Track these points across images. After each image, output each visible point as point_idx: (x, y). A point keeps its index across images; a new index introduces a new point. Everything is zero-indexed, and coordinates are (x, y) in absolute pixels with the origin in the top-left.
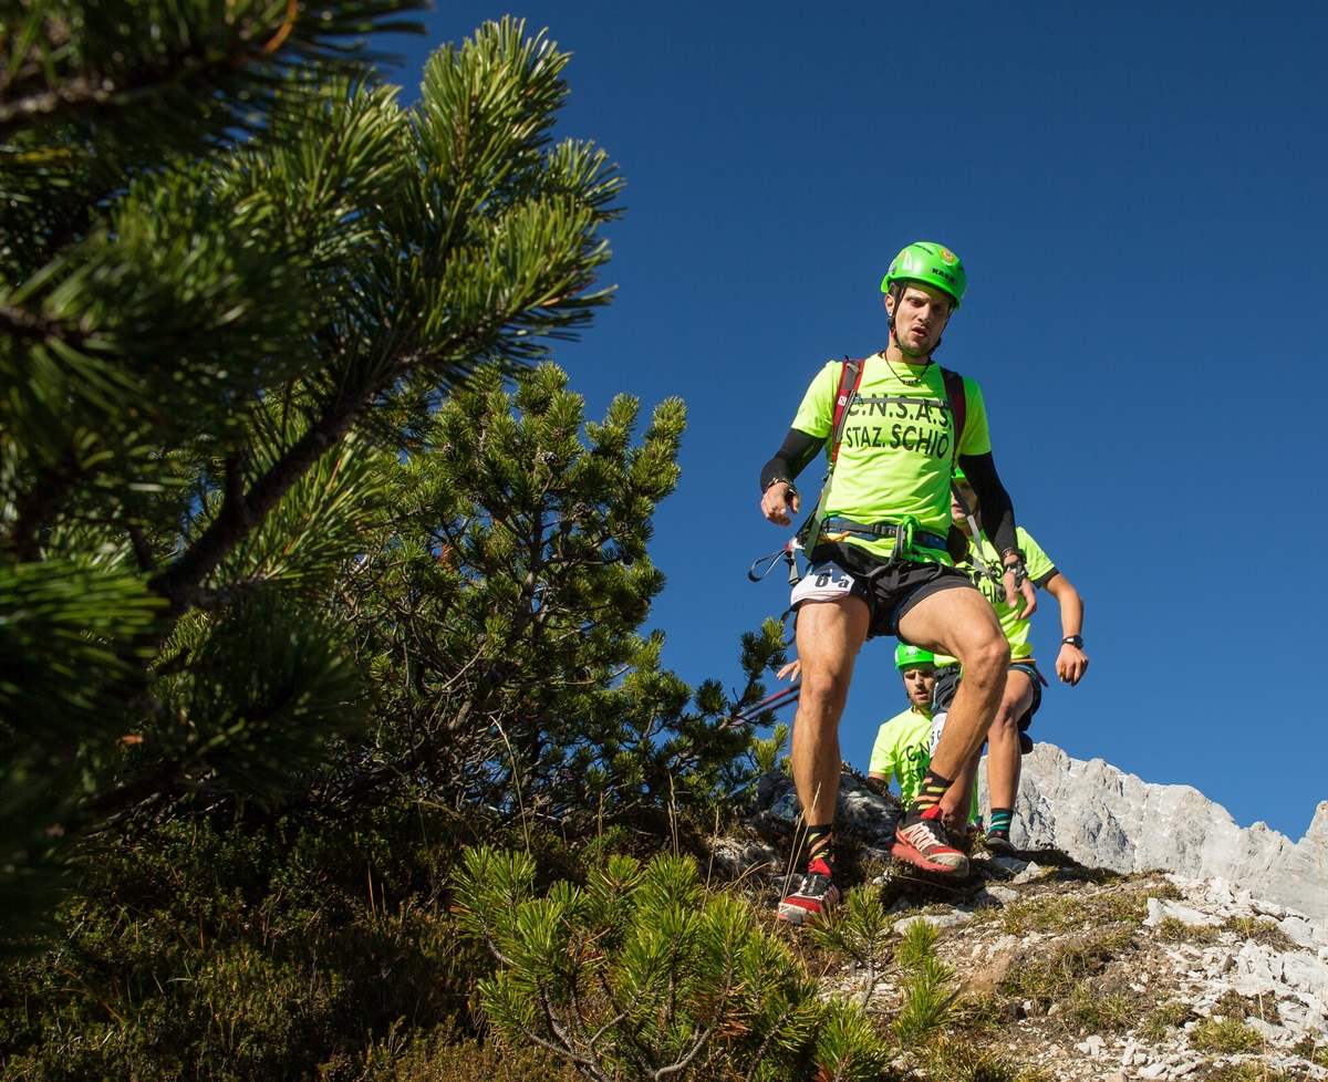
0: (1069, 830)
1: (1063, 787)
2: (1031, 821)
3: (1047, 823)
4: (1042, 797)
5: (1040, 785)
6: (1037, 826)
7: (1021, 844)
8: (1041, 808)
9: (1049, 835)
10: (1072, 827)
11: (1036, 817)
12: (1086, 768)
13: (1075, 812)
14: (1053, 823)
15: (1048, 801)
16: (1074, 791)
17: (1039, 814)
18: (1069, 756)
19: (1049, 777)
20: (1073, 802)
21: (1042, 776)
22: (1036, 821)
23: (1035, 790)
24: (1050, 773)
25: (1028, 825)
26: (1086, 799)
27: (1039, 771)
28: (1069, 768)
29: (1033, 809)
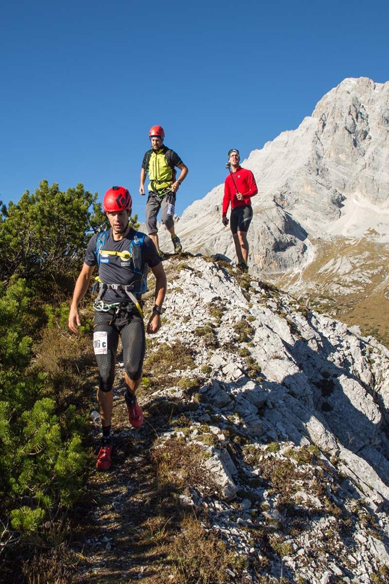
0: (375, 120)
1: (372, 98)
2: (357, 117)
3: (365, 117)
4: (362, 105)
5: (361, 99)
6: (360, 119)
7: (352, 129)
8: (361, 110)
9: (366, 123)
10: (376, 118)
11: (359, 115)
12: (383, 87)
13: (378, 110)
14: (367, 117)
15: (365, 106)
16: (377, 99)
17: (361, 113)
18: (375, 82)
19: (365, 94)
20: (377, 105)
21: (361, 94)
22: (359, 117)
23: (358, 102)
24: (365, 92)
25: (355, 120)
26: (383, 103)
27: (360, 92)
28: (374, 88)
29: (358, 111)
